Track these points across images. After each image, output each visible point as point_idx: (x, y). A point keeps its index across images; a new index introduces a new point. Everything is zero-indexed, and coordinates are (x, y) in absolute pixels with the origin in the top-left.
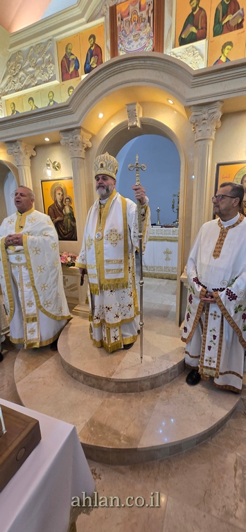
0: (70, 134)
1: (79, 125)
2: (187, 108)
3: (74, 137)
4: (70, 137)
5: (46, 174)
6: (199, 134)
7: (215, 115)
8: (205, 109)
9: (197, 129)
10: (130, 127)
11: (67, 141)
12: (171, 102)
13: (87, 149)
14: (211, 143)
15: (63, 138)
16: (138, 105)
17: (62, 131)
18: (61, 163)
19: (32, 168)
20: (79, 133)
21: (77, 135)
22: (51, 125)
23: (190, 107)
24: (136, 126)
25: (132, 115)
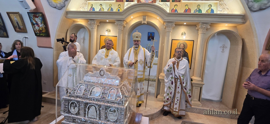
0: (119, 22)
1: (124, 20)
2: (164, 22)
3: (121, 23)
4: (119, 23)
5: (105, 33)
6: (168, 30)
7: (173, 25)
8: (170, 23)
9: (167, 28)
10: (143, 23)
11: (117, 24)
12: (158, 18)
13: (124, 27)
14: (171, 33)
15: (116, 22)
16: (147, 17)
17: (116, 20)
18: (111, 30)
19: (97, 30)
20: (123, 22)
21: (122, 22)
22: (112, 17)
23: (165, 22)
24: (145, 23)
25: (144, 19)
